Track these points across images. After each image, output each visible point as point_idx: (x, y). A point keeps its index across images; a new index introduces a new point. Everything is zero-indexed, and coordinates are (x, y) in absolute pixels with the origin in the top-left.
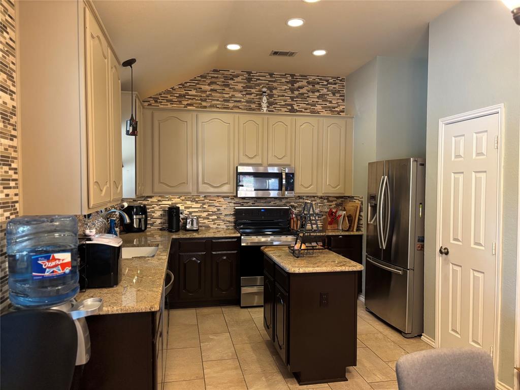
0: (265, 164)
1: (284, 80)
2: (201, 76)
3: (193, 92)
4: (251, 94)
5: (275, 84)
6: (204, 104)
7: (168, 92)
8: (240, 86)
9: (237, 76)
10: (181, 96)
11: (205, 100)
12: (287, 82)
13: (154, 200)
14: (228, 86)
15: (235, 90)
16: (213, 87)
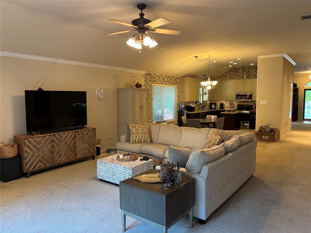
0: (244, 92)
1: (253, 68)
2: (231, 70)
3: (229, 74)
4: (244, 73)
5: (251, 70)
6: (231, 77)
7: (222, 75)
8: (241, 72)
9: (240, 69)
10: (225, 76)
11: (231, 76)
12: (255, 69)
13: (218, 101)
14: (237, 72)
15: (239, 73)
16: (233, 73)
